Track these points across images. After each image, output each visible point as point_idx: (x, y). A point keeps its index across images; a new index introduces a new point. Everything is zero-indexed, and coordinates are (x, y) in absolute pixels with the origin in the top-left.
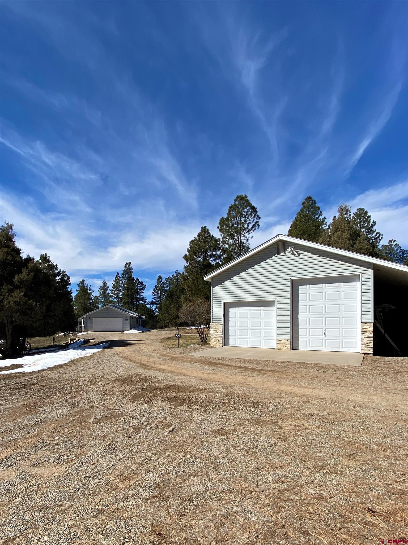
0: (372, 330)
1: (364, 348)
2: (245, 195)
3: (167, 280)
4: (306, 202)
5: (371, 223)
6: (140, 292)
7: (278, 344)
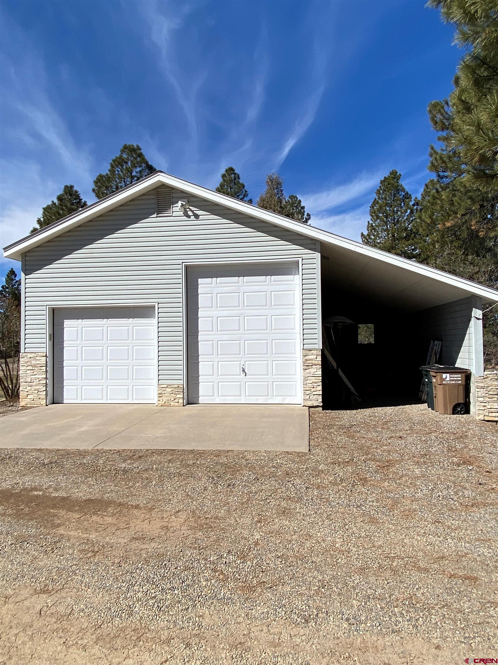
0: (320, 363)
1: (309, 396)
2: (138, 146)
4: (227, 175)
5: (305, 216)
7: (160, 395)
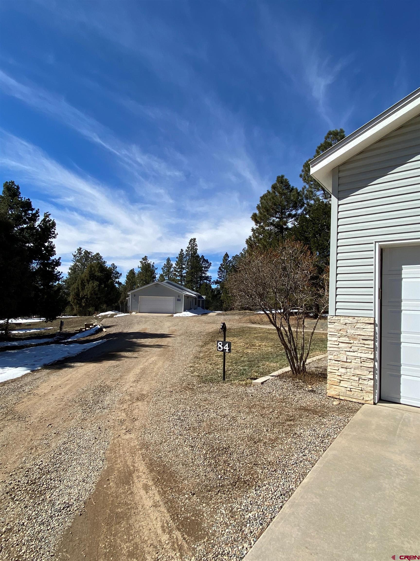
2: (341, 130)
3: (234, 258)
6: (205, 271)
